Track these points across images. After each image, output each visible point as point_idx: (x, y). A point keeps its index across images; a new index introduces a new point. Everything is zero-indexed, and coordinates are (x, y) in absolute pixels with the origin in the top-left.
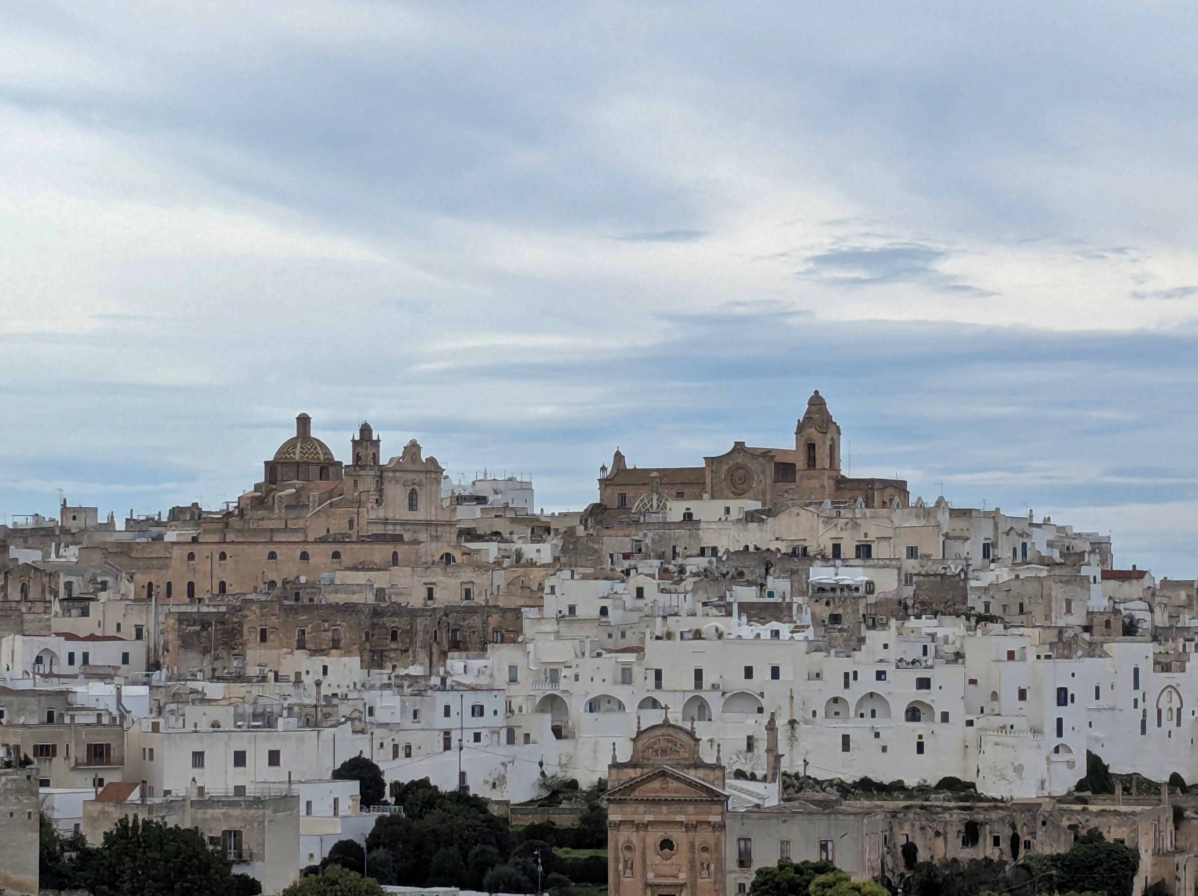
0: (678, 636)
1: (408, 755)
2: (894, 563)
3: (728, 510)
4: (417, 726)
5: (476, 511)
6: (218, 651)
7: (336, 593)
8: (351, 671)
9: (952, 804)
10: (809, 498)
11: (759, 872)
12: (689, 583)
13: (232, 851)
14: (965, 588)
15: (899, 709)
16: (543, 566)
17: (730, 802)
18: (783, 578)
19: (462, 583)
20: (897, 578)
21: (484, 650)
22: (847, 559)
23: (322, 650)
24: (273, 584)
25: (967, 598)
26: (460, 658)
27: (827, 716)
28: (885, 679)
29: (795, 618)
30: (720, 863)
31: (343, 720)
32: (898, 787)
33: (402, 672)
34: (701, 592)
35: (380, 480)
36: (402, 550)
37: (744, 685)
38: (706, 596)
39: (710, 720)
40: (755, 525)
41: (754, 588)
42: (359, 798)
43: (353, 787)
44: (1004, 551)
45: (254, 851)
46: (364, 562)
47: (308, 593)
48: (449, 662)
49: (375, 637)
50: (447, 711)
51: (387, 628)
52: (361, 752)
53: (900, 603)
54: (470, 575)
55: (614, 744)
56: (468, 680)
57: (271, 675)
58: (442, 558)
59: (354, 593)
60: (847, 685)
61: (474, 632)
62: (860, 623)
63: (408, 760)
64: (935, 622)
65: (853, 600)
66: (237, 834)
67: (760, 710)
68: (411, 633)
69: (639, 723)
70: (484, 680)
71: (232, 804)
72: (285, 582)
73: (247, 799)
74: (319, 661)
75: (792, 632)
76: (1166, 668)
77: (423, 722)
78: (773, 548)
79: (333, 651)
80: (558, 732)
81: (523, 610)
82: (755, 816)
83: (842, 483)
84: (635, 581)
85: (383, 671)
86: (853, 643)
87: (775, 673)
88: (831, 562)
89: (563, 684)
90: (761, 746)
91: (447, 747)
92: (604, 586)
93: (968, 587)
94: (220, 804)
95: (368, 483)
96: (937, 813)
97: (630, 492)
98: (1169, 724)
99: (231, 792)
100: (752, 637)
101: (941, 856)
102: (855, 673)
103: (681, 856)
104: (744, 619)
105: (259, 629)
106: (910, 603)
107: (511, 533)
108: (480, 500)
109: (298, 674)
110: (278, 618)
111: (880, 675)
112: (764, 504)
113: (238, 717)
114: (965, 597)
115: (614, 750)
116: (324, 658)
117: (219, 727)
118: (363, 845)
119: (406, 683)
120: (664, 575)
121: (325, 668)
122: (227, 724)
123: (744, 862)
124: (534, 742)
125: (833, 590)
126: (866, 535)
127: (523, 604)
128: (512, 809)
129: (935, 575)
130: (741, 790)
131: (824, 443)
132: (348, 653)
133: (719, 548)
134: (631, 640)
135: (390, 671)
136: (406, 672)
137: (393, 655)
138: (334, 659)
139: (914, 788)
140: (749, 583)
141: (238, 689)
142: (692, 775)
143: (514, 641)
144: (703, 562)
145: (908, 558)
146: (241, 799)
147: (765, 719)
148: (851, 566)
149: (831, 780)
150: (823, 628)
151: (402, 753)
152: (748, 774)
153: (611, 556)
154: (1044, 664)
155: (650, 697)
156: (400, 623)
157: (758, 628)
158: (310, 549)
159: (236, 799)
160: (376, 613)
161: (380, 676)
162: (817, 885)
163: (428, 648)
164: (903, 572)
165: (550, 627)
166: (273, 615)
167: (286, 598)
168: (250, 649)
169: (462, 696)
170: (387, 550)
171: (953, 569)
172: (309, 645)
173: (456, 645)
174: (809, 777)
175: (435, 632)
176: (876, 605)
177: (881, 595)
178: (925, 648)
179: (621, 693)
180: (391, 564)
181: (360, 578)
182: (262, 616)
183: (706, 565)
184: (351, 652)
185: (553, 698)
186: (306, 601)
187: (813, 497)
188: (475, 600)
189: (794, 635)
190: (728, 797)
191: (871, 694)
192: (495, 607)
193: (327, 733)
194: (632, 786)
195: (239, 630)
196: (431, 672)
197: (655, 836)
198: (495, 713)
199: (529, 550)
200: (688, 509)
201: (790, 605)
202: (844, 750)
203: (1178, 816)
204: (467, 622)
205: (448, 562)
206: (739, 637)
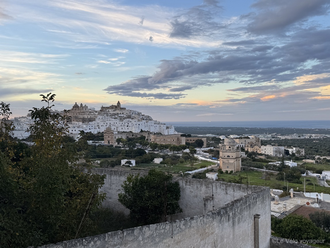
0: (108, 120)
2: (125, 114)
3: (112, 110)
5: (91, 110)
7: (80, 117)
9: (131, 133)
10: (118, 109)
12: (109, 116)
15: (126, 126)
16: (97, 115)
17: (114, 133)
18: (117, 116)
19: (90, 116)
21: (92, 122)
25: (131, 117)
27: (121, 127)
30: (113, 138)
31: (81, 127)
32: (126, 132)
35: (83, 108)
36: (85, 113)
37: (114, 124)
39: (111, 127)
40: (114, 111)
44: (134, 113)
46: (82, 115)
47: (77, 117)
48: (89, 123)
49: (83, 121)
50: (89, 127)
52: (82, 130)
53: (126, 117)
55: (104, 129)
56: (91, 124)
57: (74, 124)
58: (88, 114)
62: (123, 119)
63: (86, 130)
64: (129, 119)
67: (115, 126)
68: (86, 120)
69: (106, 127)
70: (92, 124)
72: (75, 116)
74: (79, 122)
76: (147, 122)
77: (87, 127)
78: (116, 113)
80: (99, 128)
81: (95, 118)
82: (116, 134)
83: (121, 108)
84: (105, 116)
86: (122, 121)
87: (116, 123)
88: (120, 114)
89: (99, 124)
90: (116, 129)
91: (90, 129)
92: (102, 116)
95: (82, 108)
97: (103, 109)
98: (147, 127)
101: (130, 137)
102: (123, 123)
103: (110, 138)
105: (73, 120)
107: (94, 112)
108: (91, 109)
109: (77, 124)
111: (125, 123)
113: (72, 127)
119: (86, 124)
120: (107, 115)
123: (115, 138)
124: (97, 129)
125: (121, 117)
126: (123, 112)
129: (129, 115)
131: (119, 105)
132: (81, 122)
134: (105, 121)
137: (85, 122)
139: (128, 132)
140: (114, 116)
141: (72, 125)
142: (111, 131)
143: (95, 121)
144: (110, 114)
148: (122, 115)
150: (120, 120)
152: (115, 131)
153: (102, 114)
154: (137, 122)
155: (106, 125)
157: (115, 120)
160: (83, 119)
161: (83, 124)
162: (121, 140)
165: (98, 120)
168: (72, 122)
170: (84, 113)
172: (77, 121)
173: (90, 121)
174: (120, 131)
175: (88, 120)
177: (124, 117)
178: (128, 121)
179: (104, 125)
180: (84, 115)
185: (98, 125)
189: (118, 120)
191: (124, 125)
192: (93, 118)
193: (79, 128)
194: (106, 132)
195: (71, 120)
197: (108, 136)
198: (93, 127)
199: (96, 113)
200: (108, 110)
201: (117, 118)
202: (122, 129)
203: (149, 134)
204: (91, 119)
206: (113, 120)
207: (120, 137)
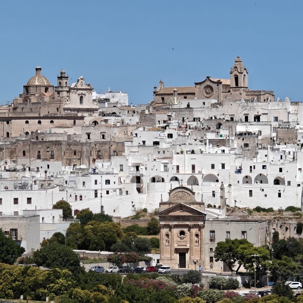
0: (185, 152)
1: (81, 200)
2: (269, 123)
3: (204, 103)
4: (84, 188)
6: (6, 160)
7: (52, 136)
8: (58, 167)
9: (292, 217)
10: (236, 98)
11: (218, 244)
12: (189, 132)
13: (14, 237)
14: (297, 133)
15: (271, 180)
16: (133, 126)
17: (206, 216)
18: (226, 129)
19: (101, 133)
20: (270, 129)
21: (110, 158)
22: (251, 122)
23: (47, 159)
24: (27, 133)
25: (297, 137)
26: (101, 162)
27: (243, 183)
28: (266, 169)
29: (230, 145)
30: (203, 240)
31: (56, 186)
32: (271, 210)
33: (78, 167)
34: (194, 136)
37: (212, 171)
38: (196, 137)
39: (198, 185)
40: (215, 109)
41: (214, 133)
42: (63, 216)
43: (60, 212)
45: (23, 237)
46: (63, 124)
47: (41, 137)
48: (96, 163)
49: (67, 154)
50: (96, 182)
51: (72, 150)
52: (63, 198)
53: (271, 139)
54: (104, 129)
55: (161, 195)
56: (104, 170)
57: (28, 169)
58: (93, 123)
59: (59, 137)
60: (251, 171)
61: (106, 152)
62: (256, 147)
63: (81, 201)
64: (285, 146)
65: (253, 138)
66: (16, 230)
67: (217, 181)
68: (81, 152)
69: (171, 186)
70: (110, 170)
71: (13, 218)
72: (32, 133)
73: (19, 216)
75: (230, 151)
77: (87, 187)
78: (222, 118)
79: (52, 160)
80: (139, 191)
81: (125, 143)
82: (216, 222)
83: (248, 92)
84: (168, 131)
85: (71, 167)
86: (253, 155)
87: (223, 166)
88: (244, 123)
89: (141, 172)
90: (218, 195)
91: (96, 196)
93: (298, 132)
94: (9, 218)
95: (64, 94)
96: (287, 220)
99: (13, 214)
100: (214, 152)
101: (288, 237)
102: (254, 166)
103: (188, 238)
104: (211, 145)
105: (22, 151)
106: (275, 139)
107: (120, 113)
108: (107, 100)
109: (38, 168)
110: (30, 147)
111: (264, 167)
112: (218, 101)
114: (297, 136)
115: (162, 197)
116: (48, 162)
117: (7, 189)
118: (65, 235)
119: (80, 172)
120: (180, 129)
121: (48, 166)
122: (11, 187)
123: (212, 240)
124: (130, 194)
125: (245, 134)
126: (258, 112)
127: (125, 141)
128: (122, 220)
129: (285, 128)
130: (211, 212)
131: (241, 77)
133: (201, 118)
134: (167, 155)
135: (73, 167)
136: (80, 167)
137: (74, 160)
138: (52, 162)
139: (277, 211)
140: (213, 132)
141: (15, 174)
143: (121, 155)
145: (274, 121)
146: (17, 216)
147: (219, 185)
148: (252, 125)
149: (245, 208)
150: (242, 149)
151: (78, 198)
152: (213, 206)
153: (159, 121)
155: (175, 176)
156: (78, 148)
157: (216, 149)
158: (41, 120)
159: (15, 216)
160: (68, 144)
162: (241, 248)
163: (88, 158)
164: (272, 127)
165: (135, 149)
166: (28, 145)
167: (33, 139)
168: (19, 159)
169: (101, 176)
171: (292, 125)
174: (236, 207)
175: (91, 151)
176: (262, 140)
177: (264, 136)
178: (281, 156)
180: (73, 125)
181: (61, 131)
182: (24, 146)
183: (196, 125)
184: (58, 159)
185: (137, 177)
186: (40, 140)
187: (237, 98)
188: (106, 139)
189: (230, 152)
190: (206, 215)
191: (261, 174)
192: (114, 142)
193: (50, 191)
194: (169, 211)
195: (15, 151)
196: (89, 167)
197: (178, 230)
198: (115, 183)
200: (189, 103)
201: (229, 140)
202: (250, 196)
204: (103, 147)
205: (95, 124)
206: (209, 153)
207: (236, 236)
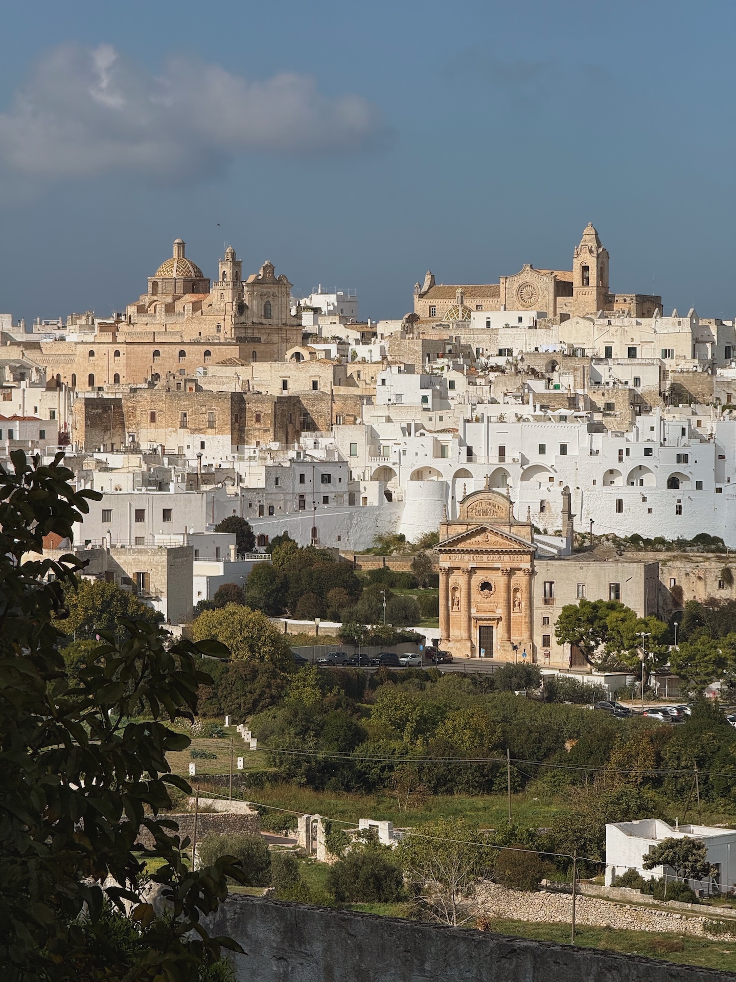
0: (486, 420)
1: (271, 514)
2: (654, 362)
3: (520, 320)
4: (279, 491)
6: (117, 429)
7: (209, 383)
8: (223, 447)
9: (710, 555)
12: (491, 377)
13: (142, 589)
14: (711, 383)
15: (662, 480)
16: (374, 363)
18: (567, 374)
19: (310, 377)
20: (658, 374)
21: (330, 430)
22: (618, 360)
23: (201, 430)
24: (158, 376)
26: (311, 436)
27: (604, 484)
28: (652, 455)
30: (530, 599)
31: (220, 485)
32: (661, 540)
33: (265, 447)
34: (502, 385)
35: (242, 293)
36: (260, 349)
37: (539, 460)
38: (506, 388)
40: (542, 331)
41: (543, 381)
42: (236, 546)
43: (231, 538)
46: (230, 359)
48: (301, 439)
49: (243, 419)
50: (303, 479)
51: (252, 412)
52: (235, 513)
53: (660, 394)
54: (317, 370)
56: (319, 454)
57: (160, 449)
58: (293, 356)
59: (224, 384)
60: (620, 459)
61: (321, 416)
62: (630, 410)
63: (272, 517)
64: (689, 410)
65: (623, 392)
66: (145, 575)
67: (551, 479)
68: (272, 416)
71: (140, 551)
72: (168, 375)
74: (198, 438)
75: (577, 417)
77: (283, 488)
78: (558, 350)
79: (209, 430)
80: (389, 496)
82: (557, 563)
83: (610, 298)
84: (448, 376)
85: (249, 447)
86: (625, 427)
87: (563, 449)
88: (605, 362)
89: (394, 458)
91: (302, 507)
93: (714, 382)
94: (131, 551)
96: (699, 562)
99: (134, 542)
101: (702, 597)
102: (628, 450)
103: (498, 596)
104: (537, 406)
105: (149, 412)
106: (668, 394)
107: (347, 337)
108: (316, 310)
109: (182, 448)
110: (165, 403)
111: (648, 452)
113: (135, 483)
114: (712, 390)
116: (202, 436)
117: (121, 490)
119: (269, 456)
120: (471, 371)
121: (203, 445)
123: (548, 600)
125: (607, 383)
126: (632, 340)
129: (688, 372)
130: (543, 543)
132: (221, 432)
133: (514, 350)
134: (448, 423)
135: (255, 446)
136: (269, 447)
137: (257, 433)
138: (210, 436)
139: (673, 542)
140: (539, 378)
141: (135, 460)
142: (508, 531)
143: (354, 423)
144: (502, 361)
147: (555, 487)
148: (622, 365)
150: (601, 413)
151: (266, 512)
152: (542, 530)
153: (429, 355)
155: (463, 469)
156: (262, 408)
157: (549, 414)
158: (186, 348)
160: (242, 399)
161: (247, 450)
163: (285, 429)
164: (662, 370)
165: (382, 411)
166: (160, 401)
168: (142, 428)
169: (314, 467)
170: (248, 349)
171: (702, 367)
172: (189, 425)
173: (307, 427)
175: (290, 415)
176: (641, 395)
177: (646, 388)
178: (682, 430)
179: (439, 465)
180: (252, 360)
181: (228, 372)
182: (152, 401)
183: (504, 363)
184: (223, 431)
185: (385, 469)
186: (187, 390)
187: (587, 310)
188: (322, 390)
189: (578, 419)
190: (536, 549)
191: (640, 467)
192: (338, 396)
194: (459, 540)
195: (133, 413)
196: (287, 447)
197: (477, 580)
198: (340, 480)
199: (362, 351)
200: (488, 318)
201: (574, 396)
202: (618, 511)
204: (316, 407)
205: (298, 360)
207: (598, 594)
